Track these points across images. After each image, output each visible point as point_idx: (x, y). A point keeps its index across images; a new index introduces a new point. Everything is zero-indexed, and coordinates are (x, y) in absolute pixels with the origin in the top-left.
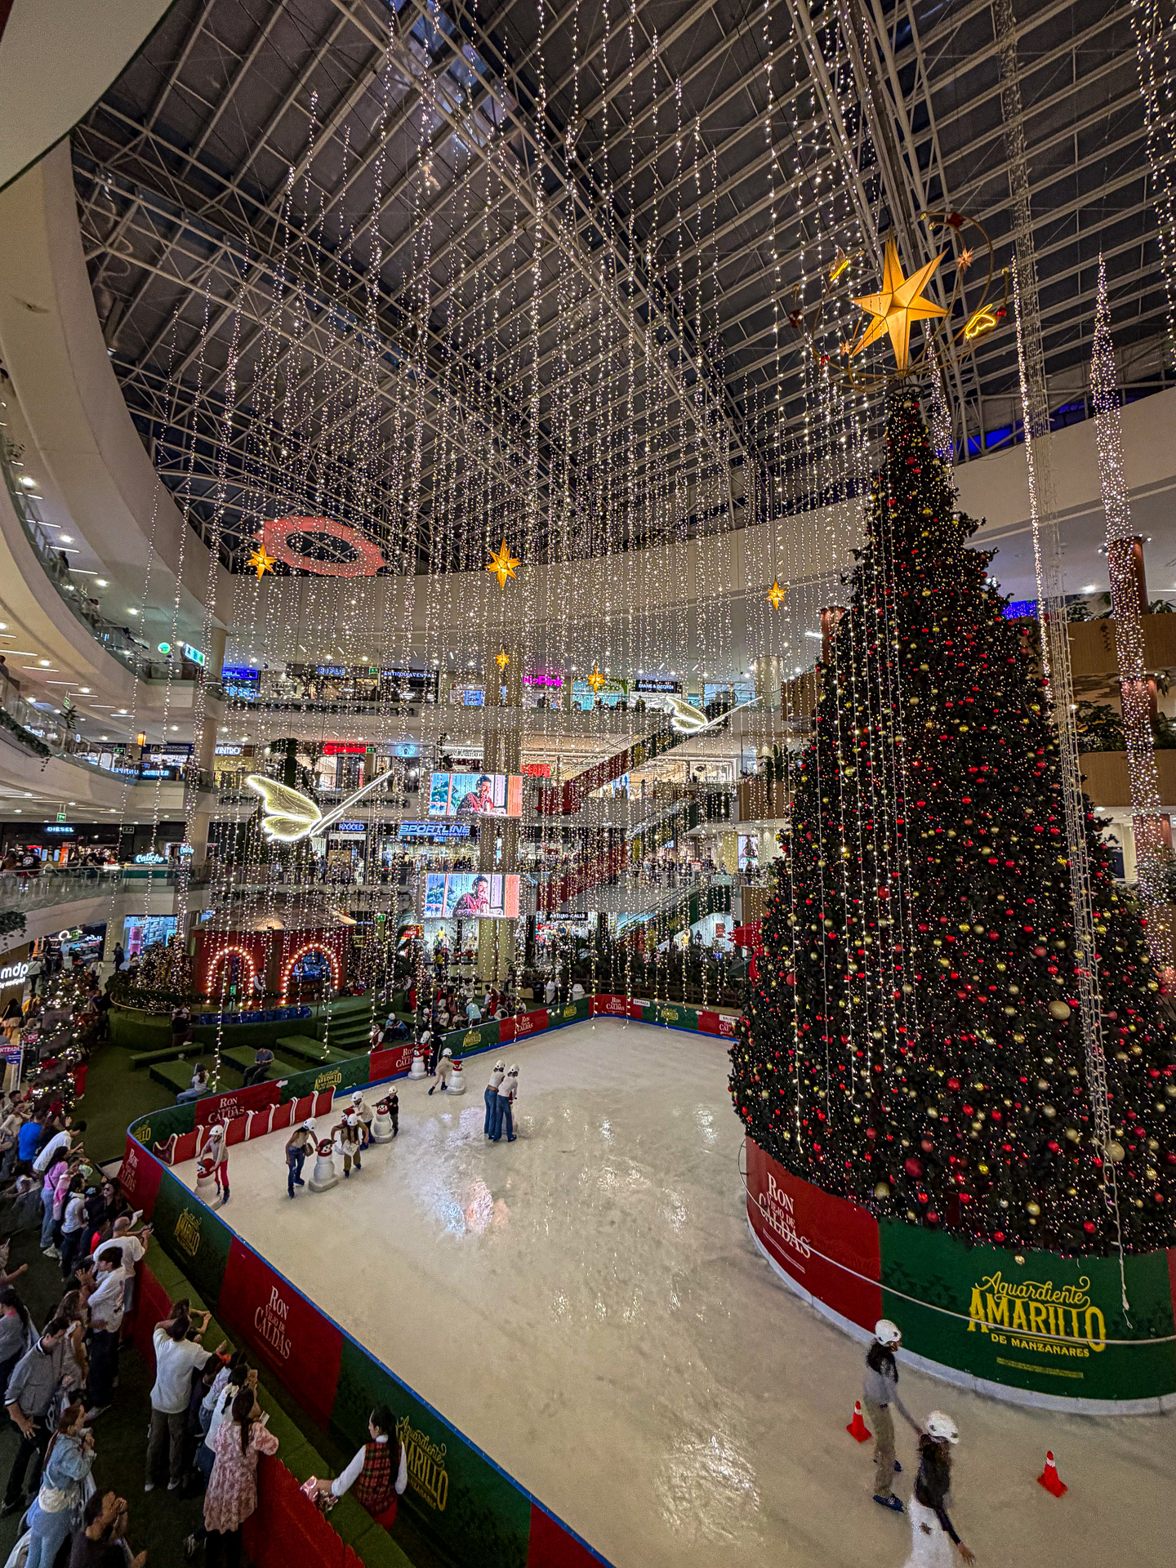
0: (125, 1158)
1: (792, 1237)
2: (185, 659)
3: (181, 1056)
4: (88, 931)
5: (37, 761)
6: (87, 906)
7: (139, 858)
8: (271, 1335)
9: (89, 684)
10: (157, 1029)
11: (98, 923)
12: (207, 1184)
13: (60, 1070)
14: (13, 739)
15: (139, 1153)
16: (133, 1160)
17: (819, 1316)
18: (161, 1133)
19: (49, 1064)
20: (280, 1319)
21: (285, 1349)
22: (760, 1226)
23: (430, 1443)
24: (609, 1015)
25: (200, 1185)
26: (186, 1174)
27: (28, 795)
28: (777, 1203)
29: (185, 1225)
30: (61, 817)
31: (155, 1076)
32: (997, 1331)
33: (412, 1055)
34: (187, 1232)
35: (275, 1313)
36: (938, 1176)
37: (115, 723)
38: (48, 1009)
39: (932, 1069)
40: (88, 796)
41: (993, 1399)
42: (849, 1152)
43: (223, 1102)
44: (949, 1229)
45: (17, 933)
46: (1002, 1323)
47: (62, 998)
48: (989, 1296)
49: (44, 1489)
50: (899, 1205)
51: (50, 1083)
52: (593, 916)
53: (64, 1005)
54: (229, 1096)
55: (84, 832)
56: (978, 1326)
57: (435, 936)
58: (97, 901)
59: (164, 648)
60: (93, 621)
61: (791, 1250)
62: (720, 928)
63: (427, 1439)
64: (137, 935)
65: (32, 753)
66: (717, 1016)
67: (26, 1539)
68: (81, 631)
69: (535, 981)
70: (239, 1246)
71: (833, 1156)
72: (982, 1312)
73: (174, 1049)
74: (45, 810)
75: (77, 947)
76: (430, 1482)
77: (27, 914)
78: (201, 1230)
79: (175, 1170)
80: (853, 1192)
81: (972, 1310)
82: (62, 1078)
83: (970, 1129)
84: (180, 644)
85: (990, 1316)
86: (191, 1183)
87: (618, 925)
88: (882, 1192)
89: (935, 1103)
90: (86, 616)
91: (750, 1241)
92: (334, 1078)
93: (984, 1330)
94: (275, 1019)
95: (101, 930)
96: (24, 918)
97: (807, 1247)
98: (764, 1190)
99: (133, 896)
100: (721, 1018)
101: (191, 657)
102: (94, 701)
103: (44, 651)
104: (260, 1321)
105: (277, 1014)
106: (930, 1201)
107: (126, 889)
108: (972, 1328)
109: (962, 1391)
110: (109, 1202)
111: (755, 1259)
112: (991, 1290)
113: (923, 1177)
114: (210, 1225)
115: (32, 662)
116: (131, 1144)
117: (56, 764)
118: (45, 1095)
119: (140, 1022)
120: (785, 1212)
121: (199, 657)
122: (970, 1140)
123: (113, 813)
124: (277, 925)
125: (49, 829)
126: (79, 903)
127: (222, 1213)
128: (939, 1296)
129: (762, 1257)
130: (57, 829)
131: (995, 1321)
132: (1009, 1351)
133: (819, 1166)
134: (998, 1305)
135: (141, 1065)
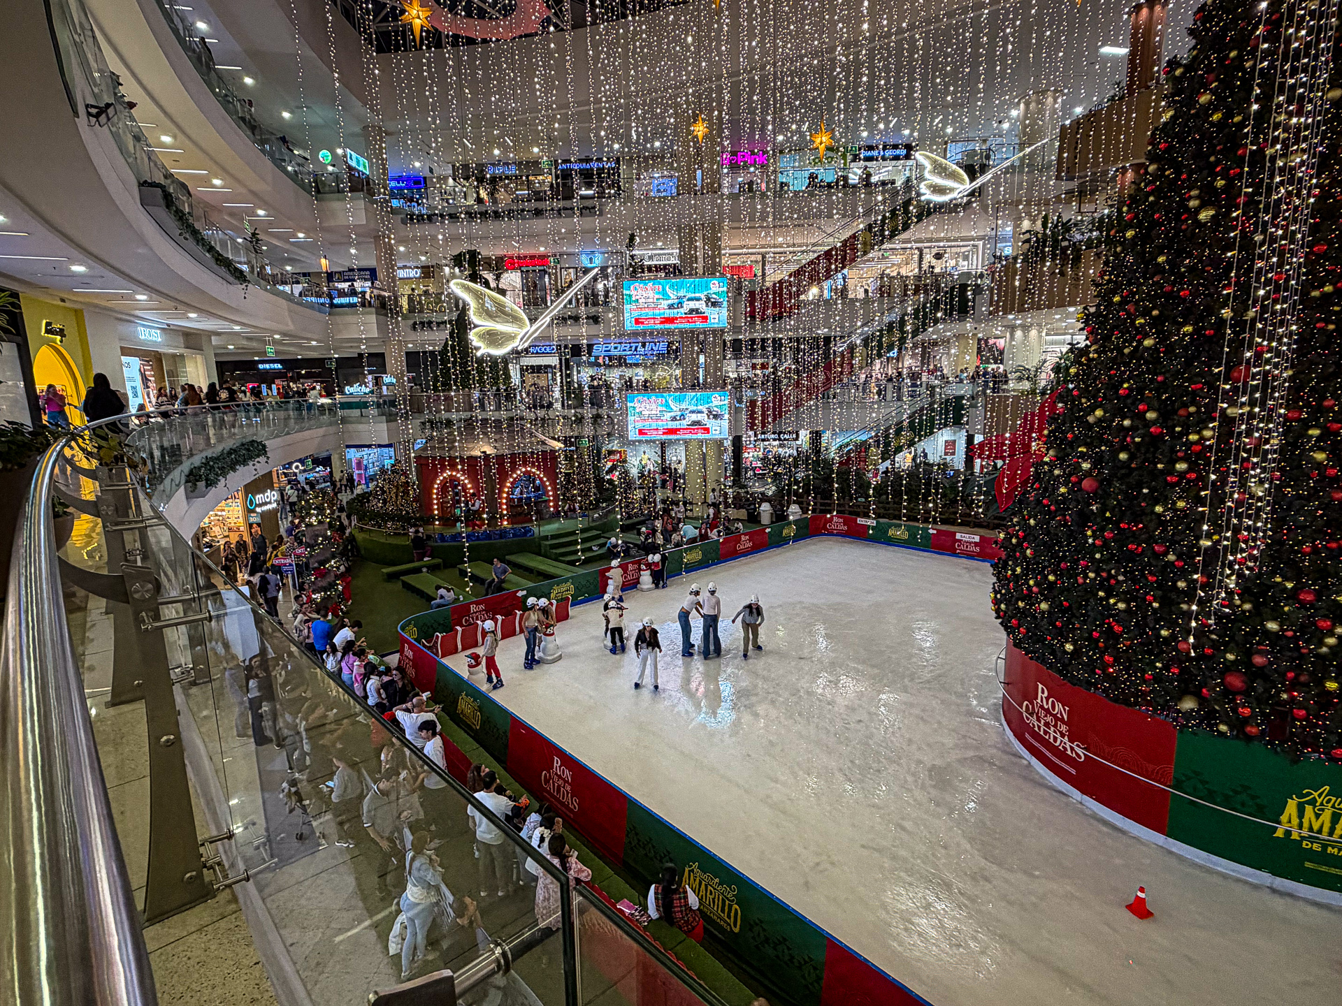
0: (401, 651)
1: (1064, 743)
2: (350, 168)
3: (424, 570)
4: (317, 462)
5: (239, 288)
6: (312, 438)
7: (348, 389)
8: (559, 791)
9: (265, 205)
10: (397, 546)
11: (325, 454)
12: (477, 673)
13: (330, 578)
14: (212, 263)
15: (411, 646)
16: (409, 653)
17: (1088, 812)
18: (426, 632)
19: (322, 574)
20: (566, 782)
21: (574, 804)
22: (1021, 730)
23: (720, 884)
24: (831, 534)
25: (471, 673)
26: (458, 664)
27: (237, 328)
28: (1047, 711)
29: (465, 705)
30: (270, 351)
31: (407, 586)
32: (1312, 839)
33: (640, 570)
34: (468, 711)
35: (559, 777)
36: (1267, 691)
37: (295, 249)
38: (307, 526)
39: (1279, 580)
40: (291, 327)
41: (1291, 895)
42: (1152, 665)
43: (473, 608)
44: (1269, 742)
45: (262, 459)
46: (1320, 831)
47: (317, 516)
48: (1309, 808)
49: (409, 886)
50: (1208, 716)
51: (325, 589)
52: (804, 436)
53: (320, 522)
54: (477, 603)
55: (292, 367)
56: (1288, 833)
57: (641, 460)
58: (321, 431)
59: (324, 155)
60: (252, 126)
61: (1062, 755)
62: (950, 445)
63: (717, 880)
64: (359, 464)
65: (231, 279)
66: (954, 534)
67: (402, 918)
68: (242, 138)
69: (748, 503)
70: (517, 723)
71: (1127, 669)
72: (1295, 821)
73: (416, 564)
74: (254, 344)
75: (311, 476)
76: (723, 911)
77: (267, 443)
78: (480, 709)
79: (448, 661)
80: (1149, 703)
81: (1284, 818)
82: (332, 585)
83: (1321, 643)
84: (340, 151)
85: (1306, 825)
86: (464, 673)
87: (833, 444)
88: (1188, 704)
89: (1277, 615)
90: (243, 119)
91: (1008, 744)
92: (567, 589)
93: (1295, 836)
94: (501, 537)
95: (326, 462)
96: (264, 446)
97: (1079, 751)
98: (1032, 697)
99: (350, 427)
100: (958, 536)
101: (353, 164)
102: (270, 223)
103: (215, 167)
104: (547, 781)
105: (503, 534)
106: (1253, 716)
107: (344, 420)
108: (1280, 833)
109: (1256, 887)
110: (400, 684)
111: (1013, 759)
112: (1313, 802)
113: (1246, 693)
114: (488, 707)
115: (206, 181)
116: (404, 641)
117: (256, 294)
118: (323, 599)
119: (383, 540)
120: (1057, 719)
121: (361, 164)
122: (1318, 656)
123: (313, 347)
124: (489, 450)
125: (261, 366)
126: (307, 434)
127: (497, 696)
128: (1243, 804)
129: (1021, 757)
130: (267, 366)
131: (1311, 829)
132: (1323, 858)
133: (1108, 677)
134: (1318, 816)
135: (392, 577)
